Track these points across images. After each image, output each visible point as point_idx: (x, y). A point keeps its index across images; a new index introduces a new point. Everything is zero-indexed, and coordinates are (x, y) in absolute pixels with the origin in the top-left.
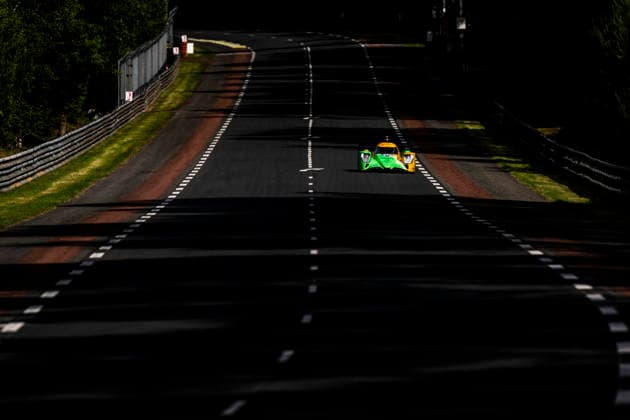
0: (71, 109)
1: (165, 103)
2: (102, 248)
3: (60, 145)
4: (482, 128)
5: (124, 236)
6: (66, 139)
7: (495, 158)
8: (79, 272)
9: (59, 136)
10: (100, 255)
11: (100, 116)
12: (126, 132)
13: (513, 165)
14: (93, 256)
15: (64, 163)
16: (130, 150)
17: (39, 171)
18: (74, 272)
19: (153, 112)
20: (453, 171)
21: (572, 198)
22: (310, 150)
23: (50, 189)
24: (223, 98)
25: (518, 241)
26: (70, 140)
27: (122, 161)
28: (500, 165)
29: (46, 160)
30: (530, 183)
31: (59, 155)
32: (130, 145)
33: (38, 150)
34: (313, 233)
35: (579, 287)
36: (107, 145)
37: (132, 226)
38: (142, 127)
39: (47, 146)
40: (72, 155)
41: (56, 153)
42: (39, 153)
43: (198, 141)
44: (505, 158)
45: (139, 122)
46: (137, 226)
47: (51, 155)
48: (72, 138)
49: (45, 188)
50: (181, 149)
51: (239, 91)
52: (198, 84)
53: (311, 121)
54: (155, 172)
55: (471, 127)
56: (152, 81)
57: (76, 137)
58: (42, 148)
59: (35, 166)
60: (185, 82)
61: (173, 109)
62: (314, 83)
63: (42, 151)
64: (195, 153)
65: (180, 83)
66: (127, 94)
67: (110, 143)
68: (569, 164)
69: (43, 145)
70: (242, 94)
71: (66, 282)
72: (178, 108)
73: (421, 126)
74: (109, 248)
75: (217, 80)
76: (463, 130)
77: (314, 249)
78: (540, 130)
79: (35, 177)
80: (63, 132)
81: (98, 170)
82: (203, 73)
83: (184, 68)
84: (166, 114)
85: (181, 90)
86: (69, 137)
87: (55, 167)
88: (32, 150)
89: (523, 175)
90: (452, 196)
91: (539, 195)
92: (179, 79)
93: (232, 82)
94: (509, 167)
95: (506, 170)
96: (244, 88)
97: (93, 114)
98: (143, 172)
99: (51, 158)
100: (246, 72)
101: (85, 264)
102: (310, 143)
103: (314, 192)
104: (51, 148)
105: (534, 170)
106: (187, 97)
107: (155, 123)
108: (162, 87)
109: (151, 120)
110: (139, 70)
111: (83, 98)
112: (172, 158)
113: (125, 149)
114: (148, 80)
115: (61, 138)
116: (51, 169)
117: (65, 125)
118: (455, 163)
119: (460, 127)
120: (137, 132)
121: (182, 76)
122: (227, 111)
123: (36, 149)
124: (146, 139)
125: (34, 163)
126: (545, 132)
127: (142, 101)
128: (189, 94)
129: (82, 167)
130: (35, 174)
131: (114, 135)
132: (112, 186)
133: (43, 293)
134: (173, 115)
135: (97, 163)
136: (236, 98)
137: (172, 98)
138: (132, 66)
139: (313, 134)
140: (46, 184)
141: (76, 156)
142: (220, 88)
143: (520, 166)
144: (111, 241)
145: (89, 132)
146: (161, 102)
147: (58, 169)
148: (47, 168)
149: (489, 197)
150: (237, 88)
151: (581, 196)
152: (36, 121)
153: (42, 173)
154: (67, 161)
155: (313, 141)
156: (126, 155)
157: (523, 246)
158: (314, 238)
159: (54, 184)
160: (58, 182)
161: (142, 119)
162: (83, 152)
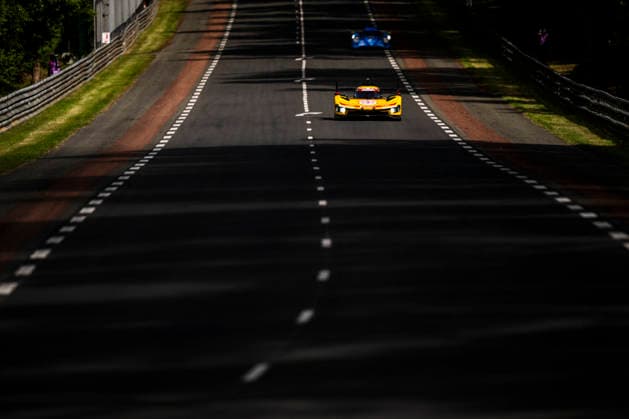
0: (44, 52)
1: (144, 46)
2: (91, 203)
3: (35, 92)
4: (490, 66)
5: (114, 189)
6: (41, 85)
7: (505, 99)
8: (71, 229)
9: (32, 83)
10: (91, 210)
11: (75, 61)
12: (104, 77)
13: (526, 106)
14: (84, 211)
15: (39, 111)
16: (110, 96)
17: (13, 121)
18: (64, 229)
19: (132, 54)
20: (462, 113)
21: (595, 140)
22: (305, 93)
23: (27, 139)
24: (206, 38)
25: (542, 187)
26: (44, 86)
27: (102, 107)
28: (512, 106)
29: (22, 109)
30: (545, 124)
31: (35, 103)
32: (109, 91)
33: (12, 97)
34: (319, 183)
35: (617, 236)
36: (85, 91)
37: (121, 178)
38: (121, 71)
39: (21, 94)
40: (48, 103)
41: (31, 101)
42: (13, 100)
43: (182, 85)
44: (516, 99)
45: (117, 67)
46: (127, 178)
47: (27, 103)
48: (48, 85)
49: (22, 139)
50: (165, 94)
51: (225, 31)
52: (179, 25)
53: (304, 62)
54: (139, 119)
55: (477, 66)
56: (129, 21)
57: (51, 83)
58: (17, 95)
59: (9, 115)
60: (165, 21)
61: (153, 51)
62: (304, 21)
63: (17, 99)
64: (181, 98)
65: (160, 23)
66: (104, 35)
67: (88, 88)
68: (586, 102)
69: (17, 92)
70: (227, 34)
71: (58, 240)
72: (159, 50)
73: (424, 66)
74: (99, 202)
75: (199, 19)
76: (469, 69)
77: (322, 199)
78: (552, 67)
79: (10, 127)
80: (37, 78)
81: (77, 118)
82: (184, 12)
83: (163, 8)
84: (146, 57)
85: (161, 30)
86: (45, 83)
87: (31, 115)
88: (6, 98)
89: (537, 116)
90: (464, 141)
91: (557, 136)
92: (159, 18)
93: (215, 21)
94: (521, 108)
95: (520, 111)
96: (229, 27)
97: (67, 59)
98: (127, 119)
99: (27, 106)
100: (231, 10)
101: (75, 219)
102: (304, 86)
103: (314, 139)
104: (26, 95)
105: (548, 110)
106: (168, 37)
107: (135, 67)
108: (141, 28)
109: (130, 63)
110: (116, 9)
111: (55, 42)
112: (156, 104)
113: (104, 95)
114: (125, 20)
115: (36, 85)
116: (27, 118)
117: (39, 70)
118: (464, 104)
119: (466, 66)
120: (115, 77)
121: (161, 15)
122: (213, 53)
123: (10, 96)
124: (127, 84)
125: (10, 111)
126: (559, 69)
127: (120, 44)
128: (171, 34)
129: (59, 115)
130: (10, 123)
131: (91, 80)
132: (93, 135)
133: (32, 253)
134: (154, 57)
135: (75, 110)
136: (221, 38)
137: (152, 39)
138: (108, 5)
139: (307, 76)
140: (22, 134)
141: (52, 103)
142: (203, 28)
143: (532, 106)
144: (101, 195)
145: (65, 78)
146: (140, 44)
147: (34, 117)
148: (23, 116)
149: (503, 141)
150: (221, 28)
151: (603, 137)
152: (8, 67)
153: (17, 122)
154: (42, 109)
155: (308, 83)
156: (105, 101)
157: (549, 193)
158: (321, 189)
159: (31, 134)
160: (36, 132)
161: (119, 64)
162: (59, 99)
